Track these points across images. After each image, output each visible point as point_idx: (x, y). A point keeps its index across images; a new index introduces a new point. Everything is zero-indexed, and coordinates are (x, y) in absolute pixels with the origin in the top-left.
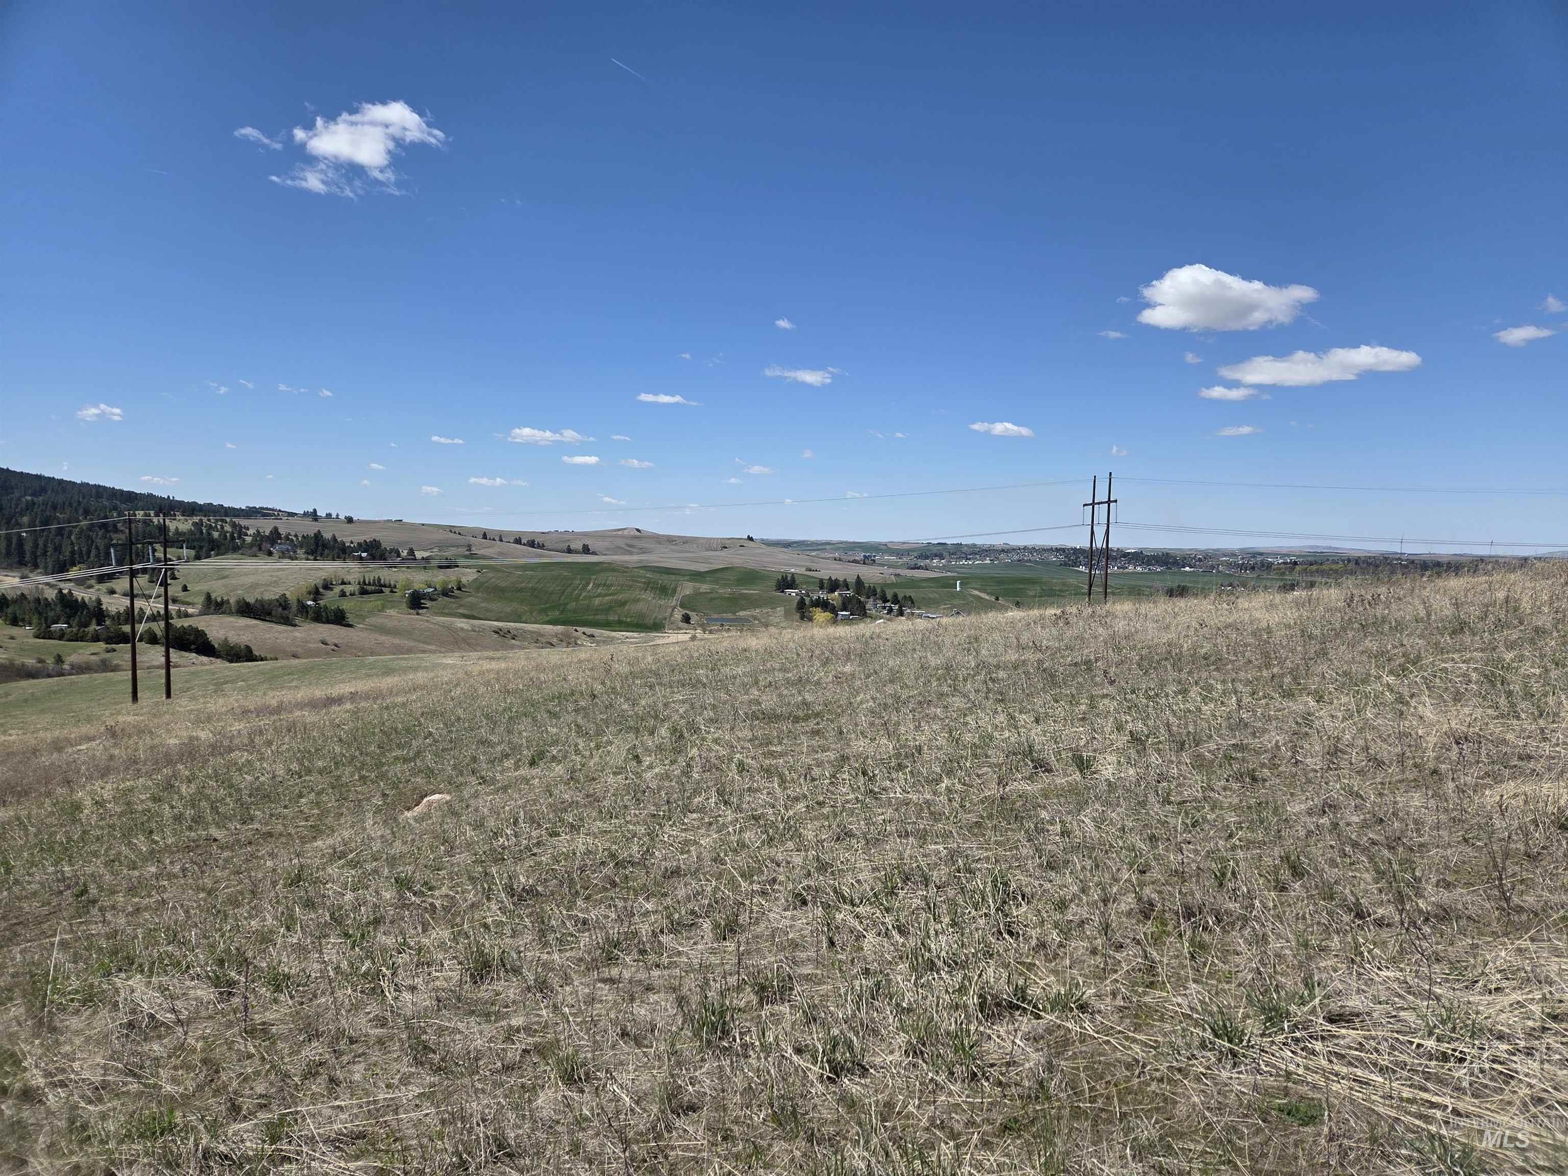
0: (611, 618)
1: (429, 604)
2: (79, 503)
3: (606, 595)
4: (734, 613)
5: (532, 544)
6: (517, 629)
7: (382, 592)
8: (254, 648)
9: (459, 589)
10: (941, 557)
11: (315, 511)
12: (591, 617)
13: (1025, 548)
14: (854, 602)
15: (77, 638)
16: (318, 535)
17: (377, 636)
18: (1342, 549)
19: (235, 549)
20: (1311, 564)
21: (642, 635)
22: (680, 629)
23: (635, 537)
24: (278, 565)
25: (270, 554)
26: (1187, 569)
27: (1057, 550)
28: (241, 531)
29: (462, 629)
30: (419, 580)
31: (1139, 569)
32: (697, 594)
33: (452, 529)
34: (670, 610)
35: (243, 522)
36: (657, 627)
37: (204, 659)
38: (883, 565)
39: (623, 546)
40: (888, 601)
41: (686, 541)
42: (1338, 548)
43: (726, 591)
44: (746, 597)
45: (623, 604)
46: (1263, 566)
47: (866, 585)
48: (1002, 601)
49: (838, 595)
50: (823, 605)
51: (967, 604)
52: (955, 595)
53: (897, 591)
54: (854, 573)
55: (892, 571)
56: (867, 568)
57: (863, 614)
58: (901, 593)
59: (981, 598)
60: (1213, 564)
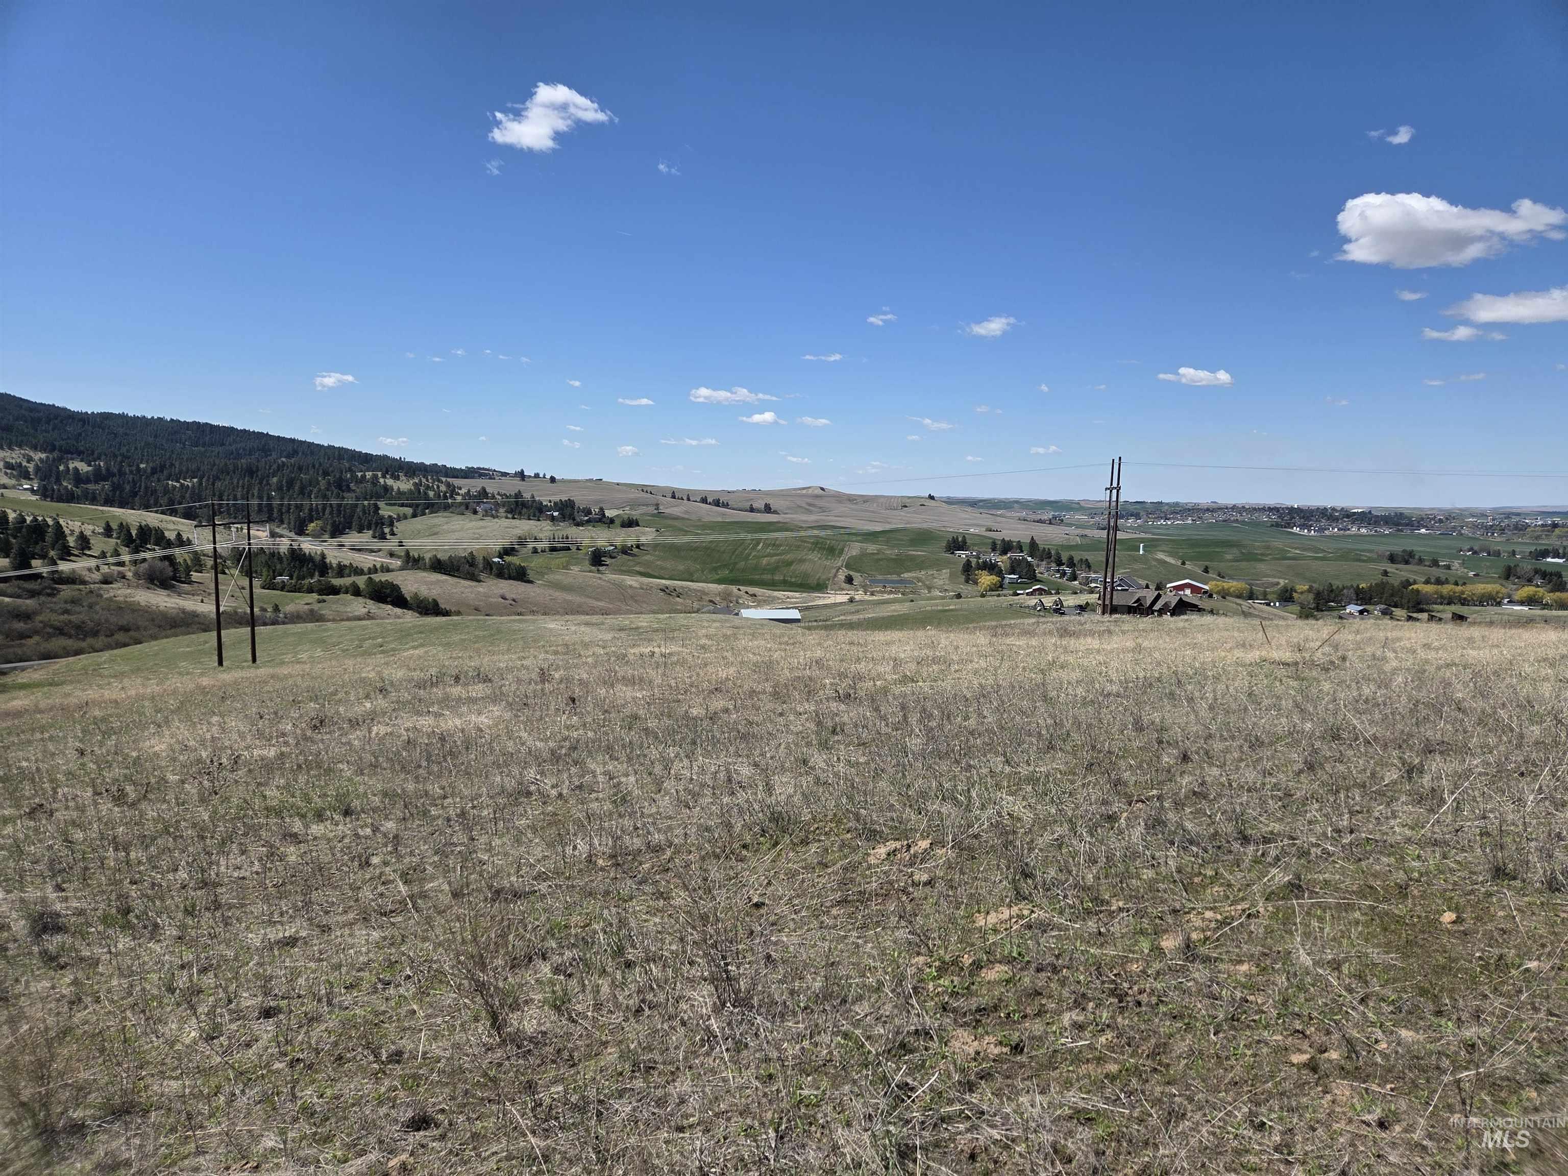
0: (777, 578)
1: (608, 561)
2: (320, 464)
3: (775, 555)
4: (899, 574)
5: (717, 503)
6: (682, 587)
7: (569, 549)
8: (439, 601)
9: (638, 547)
10: (1137, 516)
11: (522, 471)
12: (757, 577)
13: (1234, 508)
14: (1024, 565)
15: (296, 589)
16: (519, 495)
17: (551, 592)
19: (447, 507)
21: (804, 595)
22: (843, 589)
23: (817, 496)
24: (481, 523)
25: (475, 512)
26: (1423, 531)
27: (1270, 509)
28: (453, 491)
29: (631, 586)
30: (601, 538)
31: (1364, 531)
32: (863, 555)
33: (643, 489)
34: (834, 571)
35: (456, 482)
36: (820, 587)
37: (398, 611)
38: (1072, 525)
39: (804, 505)
40: (1063, 565)
41: (866, 499)
43: (891, 553)
44: (912, 559)
45: (789, 564)
46: (1516, 528)
47: (1041, 547)
48: (1189, 565)
49: (1010, 558)
50: (991, 568)
51: (1149, 569)
52: (1137, 559)
53: (1073, 553)
54: (1033, 534)
55: (1080, 531)
56: (1051, 528)
57: (1034, 579)
58: (1077, 556)
59: (1165, 562)
60: (1454, 527)
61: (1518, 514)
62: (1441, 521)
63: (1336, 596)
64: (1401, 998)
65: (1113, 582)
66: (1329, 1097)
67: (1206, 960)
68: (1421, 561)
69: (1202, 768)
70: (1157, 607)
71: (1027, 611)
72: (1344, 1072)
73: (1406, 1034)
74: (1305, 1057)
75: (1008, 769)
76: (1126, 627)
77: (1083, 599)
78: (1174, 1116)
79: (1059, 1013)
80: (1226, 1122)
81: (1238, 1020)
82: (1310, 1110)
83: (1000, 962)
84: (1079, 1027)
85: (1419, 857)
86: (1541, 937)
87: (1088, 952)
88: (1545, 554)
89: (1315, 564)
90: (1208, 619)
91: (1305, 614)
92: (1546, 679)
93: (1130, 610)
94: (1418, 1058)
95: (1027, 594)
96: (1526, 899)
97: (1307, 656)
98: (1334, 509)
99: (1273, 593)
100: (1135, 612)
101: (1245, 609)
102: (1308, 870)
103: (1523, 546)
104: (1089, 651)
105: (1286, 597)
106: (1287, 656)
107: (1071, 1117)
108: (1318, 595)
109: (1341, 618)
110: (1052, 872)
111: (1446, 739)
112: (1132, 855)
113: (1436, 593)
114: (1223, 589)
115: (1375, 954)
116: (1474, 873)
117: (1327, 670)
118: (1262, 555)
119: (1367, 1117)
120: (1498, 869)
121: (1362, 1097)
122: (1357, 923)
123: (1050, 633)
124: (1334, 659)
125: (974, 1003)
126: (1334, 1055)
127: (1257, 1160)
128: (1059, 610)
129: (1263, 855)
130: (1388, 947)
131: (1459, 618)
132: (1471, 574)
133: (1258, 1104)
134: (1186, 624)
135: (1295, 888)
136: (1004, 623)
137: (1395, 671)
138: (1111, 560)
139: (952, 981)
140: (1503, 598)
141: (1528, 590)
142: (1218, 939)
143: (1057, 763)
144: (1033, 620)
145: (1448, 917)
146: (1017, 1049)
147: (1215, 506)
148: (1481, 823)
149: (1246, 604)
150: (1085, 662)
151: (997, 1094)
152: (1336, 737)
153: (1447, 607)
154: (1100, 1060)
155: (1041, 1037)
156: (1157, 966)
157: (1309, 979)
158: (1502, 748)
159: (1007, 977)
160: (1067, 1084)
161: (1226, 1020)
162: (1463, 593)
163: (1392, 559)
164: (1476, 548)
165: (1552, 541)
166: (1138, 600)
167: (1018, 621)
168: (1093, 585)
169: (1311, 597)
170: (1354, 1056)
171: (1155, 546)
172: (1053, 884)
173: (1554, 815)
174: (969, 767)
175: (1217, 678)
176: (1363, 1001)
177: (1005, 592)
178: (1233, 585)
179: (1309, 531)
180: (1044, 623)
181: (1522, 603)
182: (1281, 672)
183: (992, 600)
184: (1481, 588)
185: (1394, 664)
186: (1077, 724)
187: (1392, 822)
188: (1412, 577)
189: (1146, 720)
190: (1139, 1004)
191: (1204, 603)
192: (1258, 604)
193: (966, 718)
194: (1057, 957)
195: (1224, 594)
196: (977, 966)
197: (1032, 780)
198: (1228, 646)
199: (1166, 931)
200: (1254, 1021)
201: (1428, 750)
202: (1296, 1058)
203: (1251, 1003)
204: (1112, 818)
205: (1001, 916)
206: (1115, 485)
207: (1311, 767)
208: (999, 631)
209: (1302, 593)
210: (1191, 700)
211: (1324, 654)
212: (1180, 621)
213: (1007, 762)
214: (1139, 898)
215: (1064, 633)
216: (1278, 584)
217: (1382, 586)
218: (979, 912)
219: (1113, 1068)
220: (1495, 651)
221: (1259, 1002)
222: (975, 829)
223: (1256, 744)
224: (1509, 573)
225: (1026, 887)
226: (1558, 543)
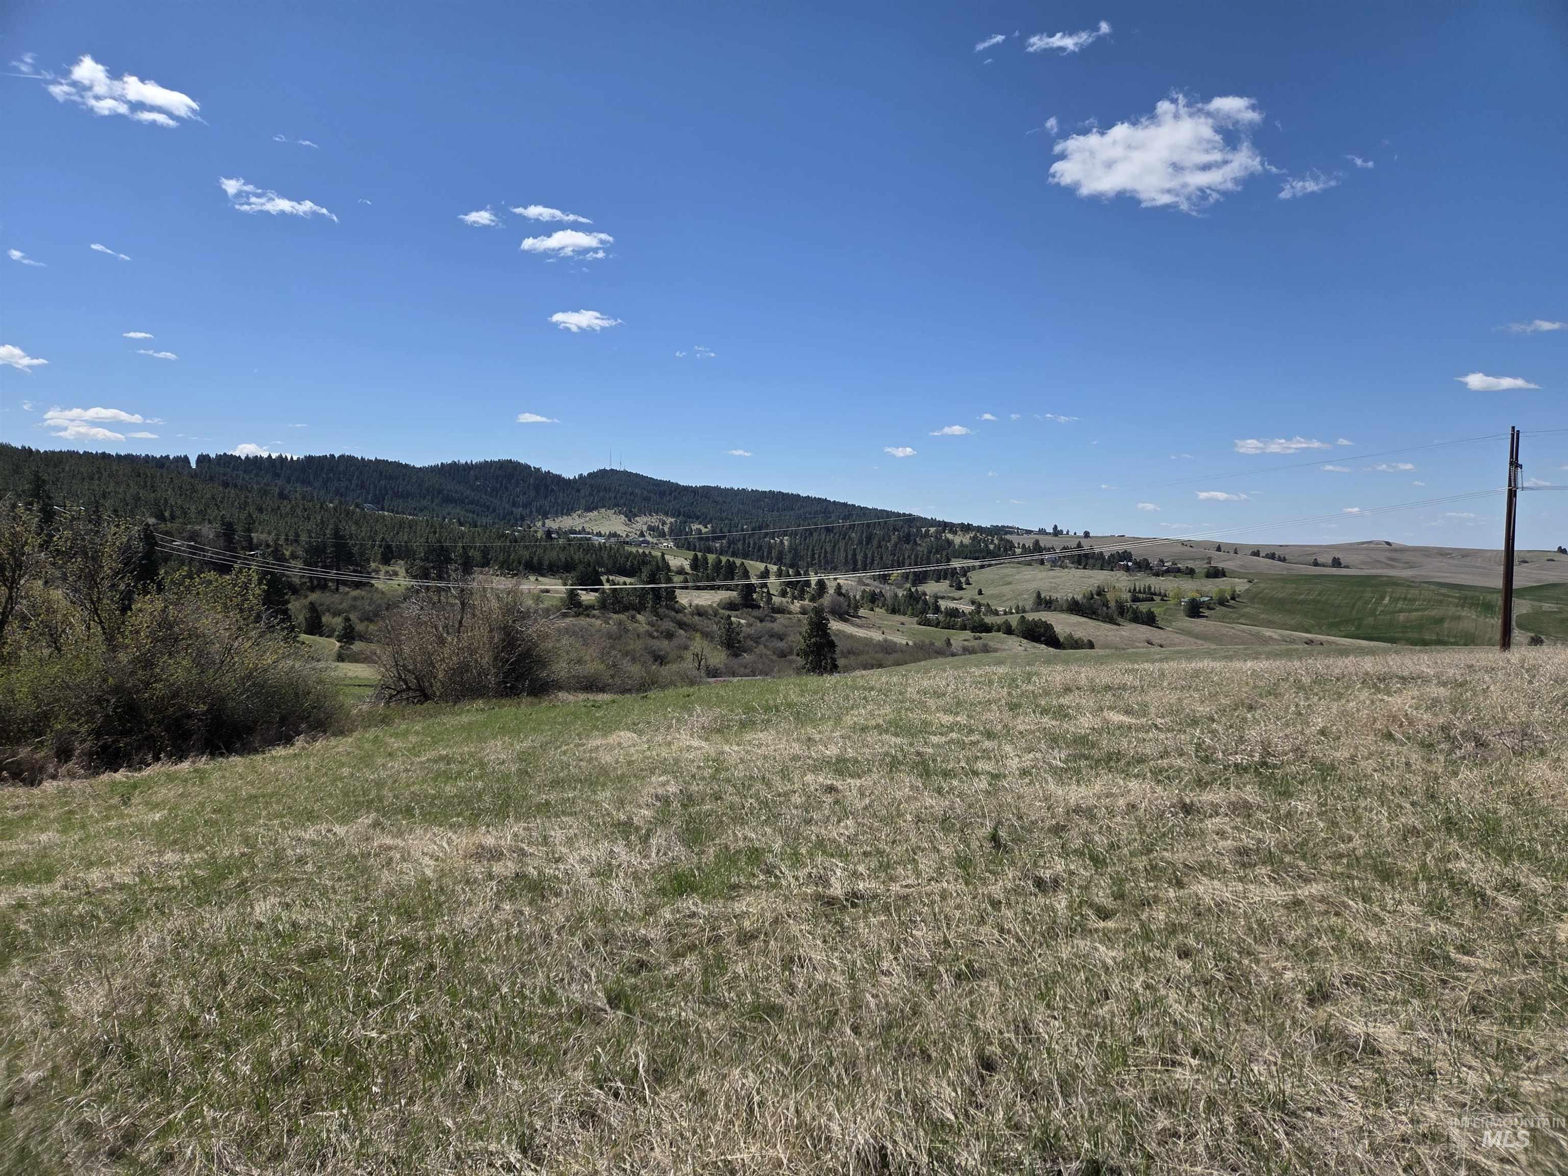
1: (1207, 613)
3: (1410, 611)
5: (1272, 556)
9: (1233, 598)
12: (1398, 634)
23: (1392, 551)
25: (1042, 563)
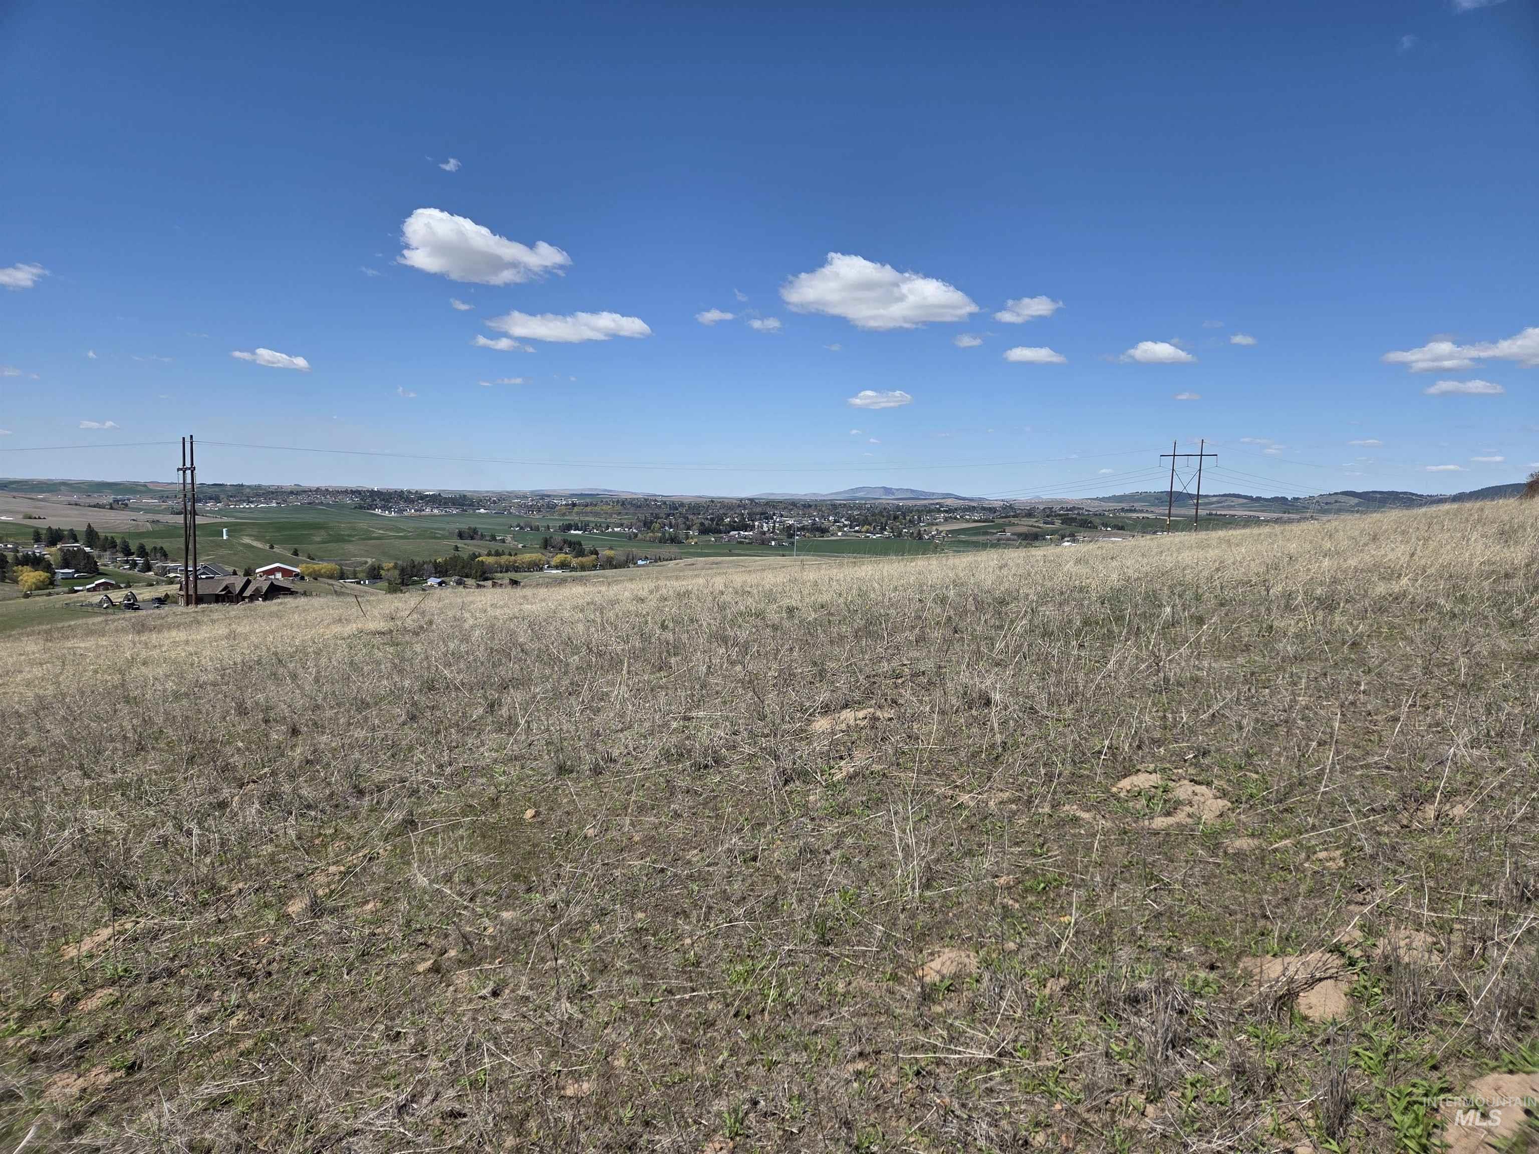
10: (217, 499)
13: (318, 490)
14: (80, 557)
18: (614, 491)
20: (587, 506)
26: (482, 511)
27: (353, 492)
31: (436, 511)
38: (139, 510)
40: (133, 554)
42: (611, 491)
46: (548, 507)
47: (102, 535)
48: (277, 549)
49: (60, 549)
50: (36, 562)
51: (235, 554)
52: (222, 545)
53: (144, 541)
54: (91, 521)
55: (150, 517)
56: (112, 513)
57: (94, 571)
58: (149, 545)
59: (253, 547)
60: (505, 507)
61: (549, 496)
62: (495, 502)
63: (419, 570)
64: (501, 888)
65: (196, 571)
66: (451, 988)
67: (333, 911)
68: (482, 537)
69: (313, 738)
70: (247, 593)
71: (90, 609)
72: (461, 963)
73: (506, 915)
74: (429, 964)
75: (87, 783)
76: (215, 616)
77: (161, 591)
78: (314, 1061)
79: (180, 1015)
80: (365, 1047)
81: (368, 954)
82: (437, 1005)
83: (102, 987)
84: (206, 1020)
85: (504, 772)
86: (593, 810)
87: (207, 943)
88: (569, 527)
89: (397, 542)
90: (302, 600)
91: (394, 589)
92: (579, 621)
93: (217, 599)
94: (516, 930)
95: (89, 590)
96: (581, 785)
97: (399, 623)
98: (409, 492)
99: (362, 571)
100: (223, 601)
101: (338, 589)
102: (420, 805)
103: (555, 522)
104: (175, 644)
105: (374, 574)
106: (382, 626)
107: (206, 1110)
108: (403, 571)
109: (424, 590)
110: (156, 877)
111: (515, 676)
112: (247, 835)
113: (496, 563)
114: (314, 571)
115: (477, 858)
116: (545, 775)
117: (417, 634)
118: (349, 536)
119: (484, 992)
120: (561, 768)
121: (478, 978)
122: (462, 838)
123: (124, 630)
124: (423, 623)
125: (72, 1041)
126: (452, 953)
127: (396, 1067)
128: (132, 605)
129: (378, 802)
130: (488, 850)
131: (514, 583)
132: (520, 546)
133: (392, 1019)
134: (281, 608)
135: (410, 823)
136: (60, 625)
137: (472, 627)
138: (191, 546)
139: (40, 1027)
140: (544, 565)
141: (560, 557)
142: (343, 889)
143: (152, 762)
144: (100, 619)
145: (530, 813)
146: (132, 1069)
147: (300, 489)
148: (546, 735)
149: (338, 584)
150: (173, 655)
151: (116, 1122)
152: (431, 688)
153: (505, 575)
154: (233, 1042)
155: (162, 1046)
156: (285, 932)
157: (427, 897)
158: (555, 676)
159: (113, 998)
160: (199, 1079)
161: (357, 958)
162: (515, 562)
163: (461, 535)
164: (522, 524)
165: (574, 518)
166: (226, 588)
167: (80, 622)
168: (172, 575)
169: (397, 572)
170: (468, 947)
171: (241, 530)
172: (160, 888)
173: (593, 719)
174: (33, 790)
175: (318, 653)
176: (471, 900)
177: (57, 590)
178: (323, 566)
179: (390, 512)
180: (114, 621)
181: (557, 568)
182: (377, 640)
183: (40, 601)
184: (528, 557)
185: (471, 622)
186: (170, 719)
187: (482, 749)
188: (477, 551)
189: (249, 704)
190: (269, 974)
191: (297, 586)
192: (349, 583)
193: (24, 734)
194: (172, 960)
195: (316, 576)
196: (73, 1000)
197: (121, 786)
198: (326, 623)
199: (292, 897)
200: (383, 949)
201: (504, 687)
202: (421, 968)
203: (379, 935)
204: (223, 805)
205: (97, 939)
206: (188, 465)
207: (413, 718)
208: (56, 635)
209: (388, 570)
210: (294, 677)
211: (413, 621)
212: (274, 605)
213: (87, 775)
214: (260, 873)
215: (141, 628)
216: (366, 563)
217: (455, 559)
218: (67, 943)
219: (248, 1044)
220: (544, 604)
221: (386, 931)
222: (52, 856)
223: (364, 705)
224: (546, 544)
225: (126, 899)
226: (577, 518)
